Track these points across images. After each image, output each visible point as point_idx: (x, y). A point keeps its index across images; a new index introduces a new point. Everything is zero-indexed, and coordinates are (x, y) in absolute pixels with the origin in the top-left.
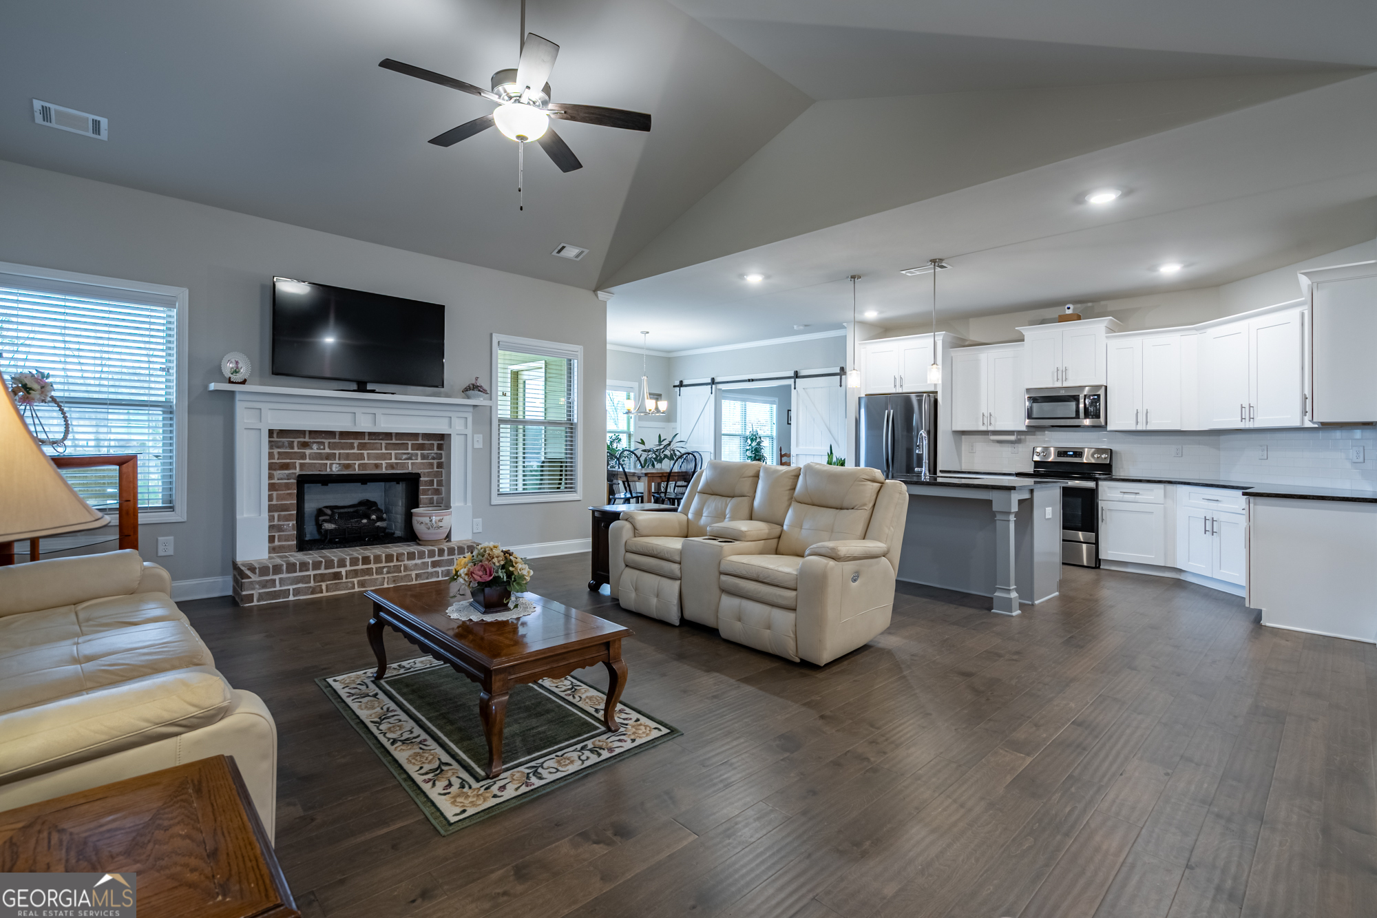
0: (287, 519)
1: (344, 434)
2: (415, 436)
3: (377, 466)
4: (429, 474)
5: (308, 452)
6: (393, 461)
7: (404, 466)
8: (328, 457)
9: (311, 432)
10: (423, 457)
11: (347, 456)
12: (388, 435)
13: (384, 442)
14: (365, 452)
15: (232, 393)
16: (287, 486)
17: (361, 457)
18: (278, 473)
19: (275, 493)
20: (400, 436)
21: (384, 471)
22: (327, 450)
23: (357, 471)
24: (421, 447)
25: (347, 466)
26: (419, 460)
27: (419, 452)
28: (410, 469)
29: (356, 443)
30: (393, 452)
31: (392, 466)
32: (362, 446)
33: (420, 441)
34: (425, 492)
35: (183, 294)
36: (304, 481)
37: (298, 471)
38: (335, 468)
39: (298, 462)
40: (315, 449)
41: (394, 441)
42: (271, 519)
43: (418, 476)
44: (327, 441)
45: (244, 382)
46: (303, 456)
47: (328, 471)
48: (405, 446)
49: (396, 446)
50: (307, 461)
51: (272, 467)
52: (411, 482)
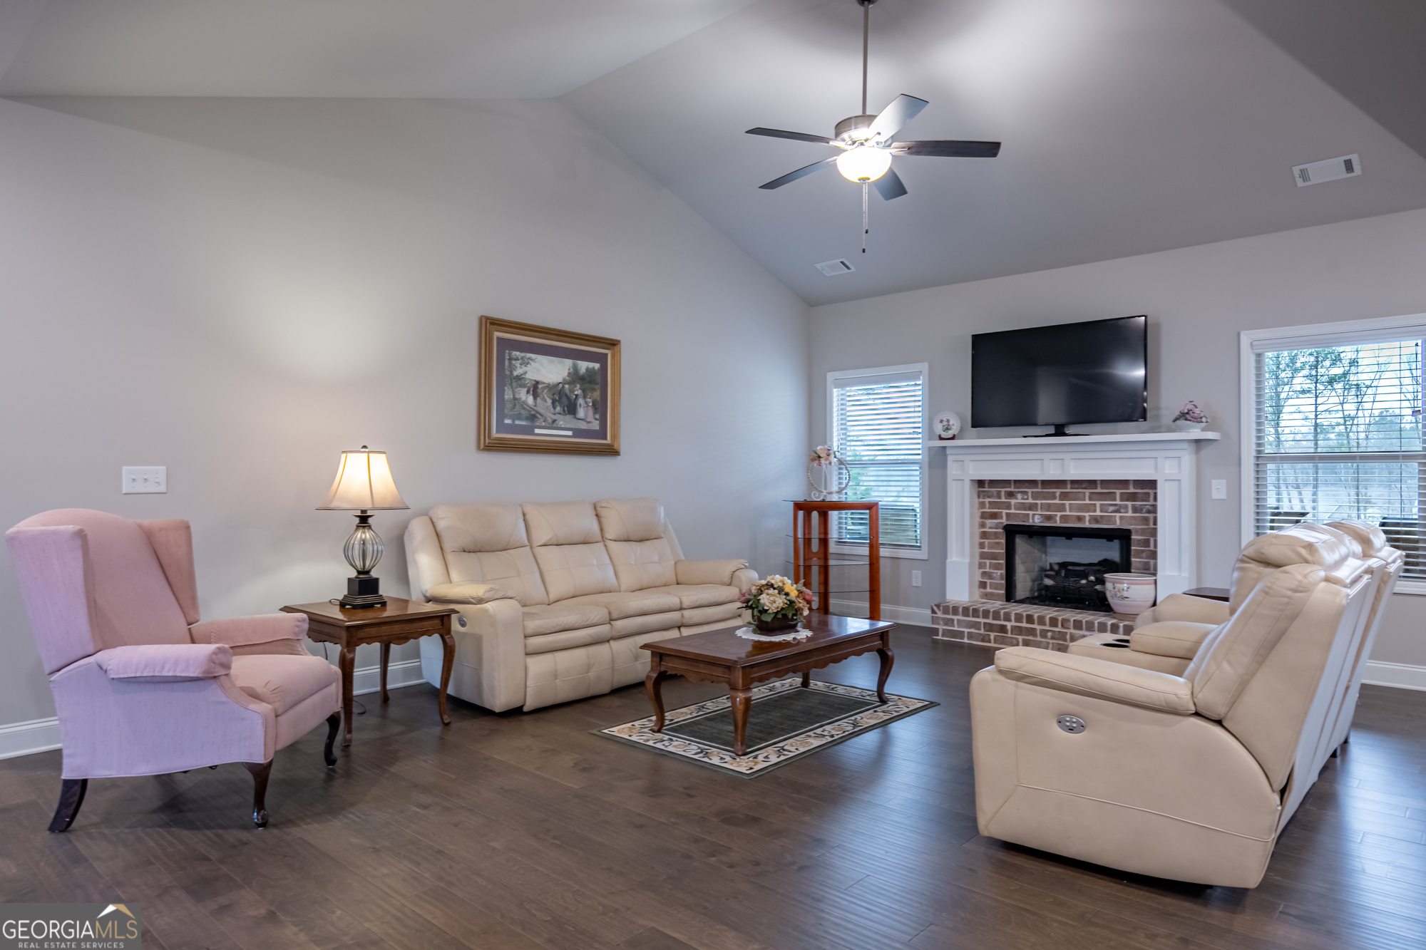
0: (997, 567)
1: (1047, 483)
2: (1124, 483)
3: (1080, 519)
4: (1143, 532)
5: (1013, 501)
6: (1098, 513)
7: (1110, 519)
8: (1032, 507)
9: (1016, 481)
10: (1135, 510)
11: (1049, 507)
12: (1092, 483)
13: (1087, 492)
14: (1067, 503)
15: (944, 448)
16: (996, 535)
17: (1062, 508)
18: (989, 522)
19: (986, 541)
20: (1106, 483)
21: (1087, 525)
22: (1030, 501)
23: (1058, 524)
24: (1132, 497)
25: (1049, 518)
26: (1130, 514)
27: (1129, 504)
28: (1118, 524)
29: (1058, 492)
30: (1098, 503)
31: (1096, 520)
32: (1064, 496)
33: (1132, 490)
34: (1139, 554)
35: (924, 367)
36: (1012, 532)
37: (1004, 521)
38: (1036, 519)
39: (1005, 511)
40: (1020, 499)
41: (1099, 490)
42: (981, 566)
43: (1129, 532)
44: (1030, 491)
45: (953, 438)
46: (1009, 507)
47: (1030, 522)
48: (1111, 496)
49: (1101, 496)
50: (1013, 511)
51: (984, 516)
52: (1123, 537)
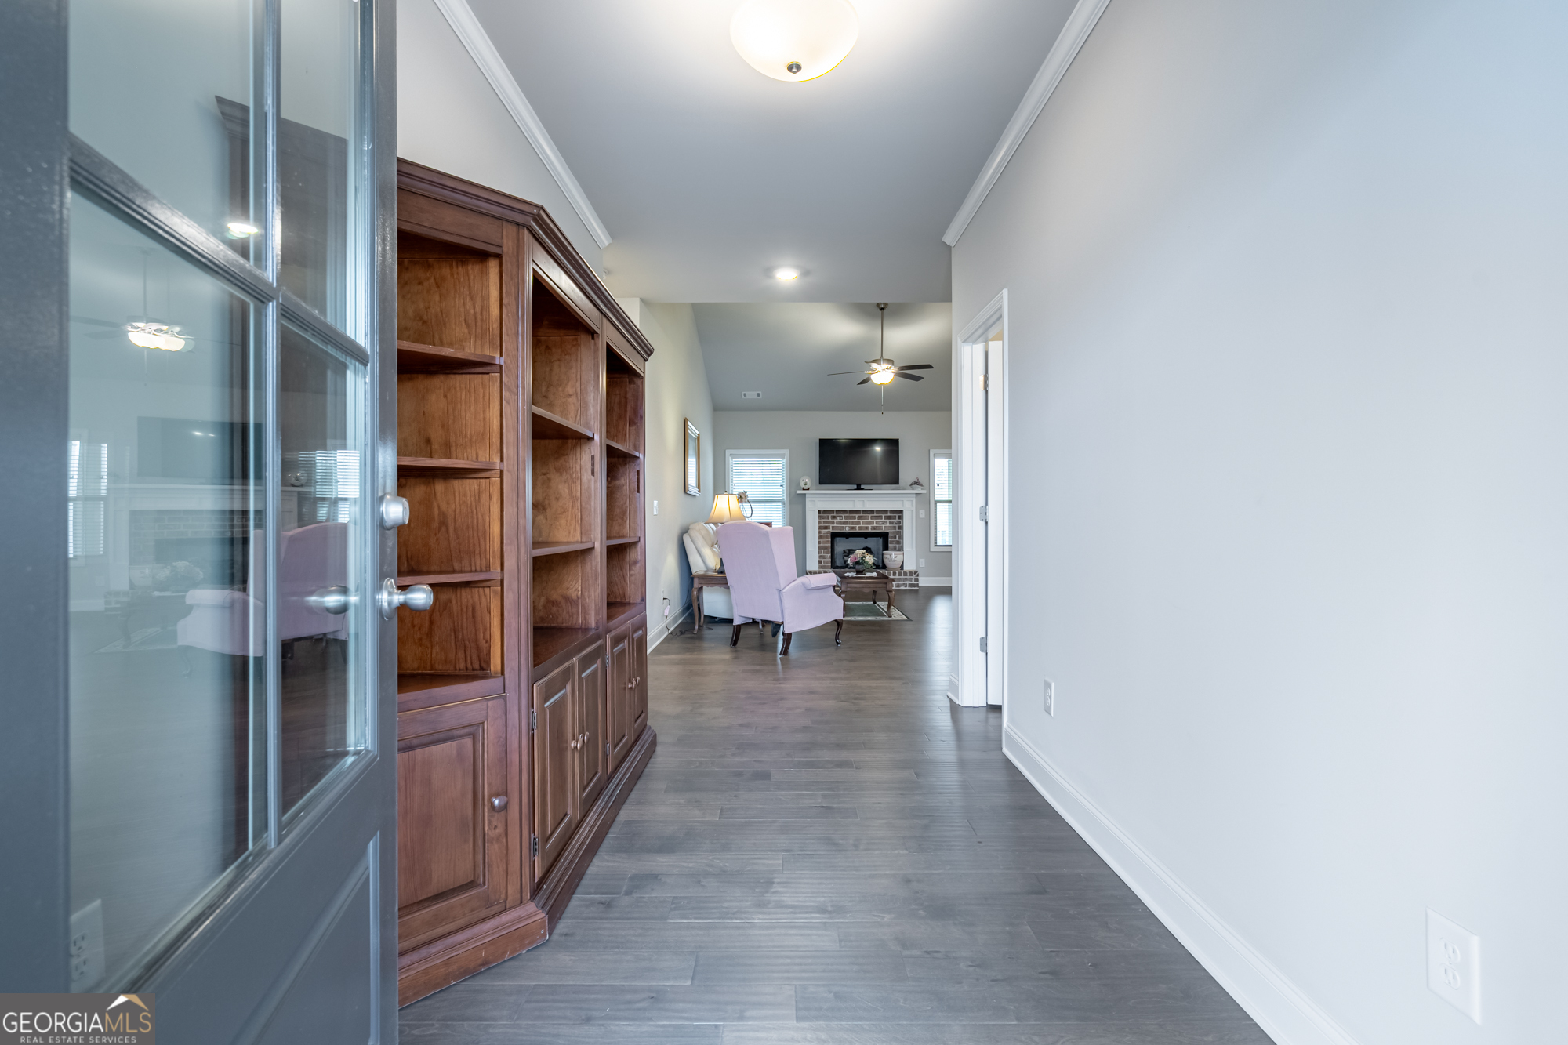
0: (827, 553)
1: (851, 512)
2: (885, 512)
3: (867, 528)
4: (893, 533)
5: (835, 521)
6: (875, 525)
7: (880, 528)
8: (845, 523)
9: (836, 511)
10: (891, 523)
11: (853, 523)
12: (872, 512)
13: (870, 515)
14: (861, 521)
15: (805, 494)
16: (827, 537)
17: (859, 523)
18: (823, 531)
19: (822, 541)
20: (878, 512)
21: (870, 530)
22: (844, 520)
23: (857, 531)
24: (889, 518)
25: (853, 528)
26: (888, 525)
27: (888, 521)
28: (883, 530)
29: (857, 516)
30: (875, 521)
31: (874, 528)
32: (859, 518)
33: (889, 515)
34: (892, 542)
35: (787, 452)
36: (834, 535)
37: (831, 530)
38: (847, 529)
39: (831, 526)
40: (838, 519)
41: (875, 515)
42: (820, 552)
43: (887, 533)
44: (843, 515)
45: (808, 489)
46: (833, 523)
47: (844, 531)
48: (880, 517)
49: (876, 517)
50: (835, 525)
51: (820, 528)
52: (884, 536)
